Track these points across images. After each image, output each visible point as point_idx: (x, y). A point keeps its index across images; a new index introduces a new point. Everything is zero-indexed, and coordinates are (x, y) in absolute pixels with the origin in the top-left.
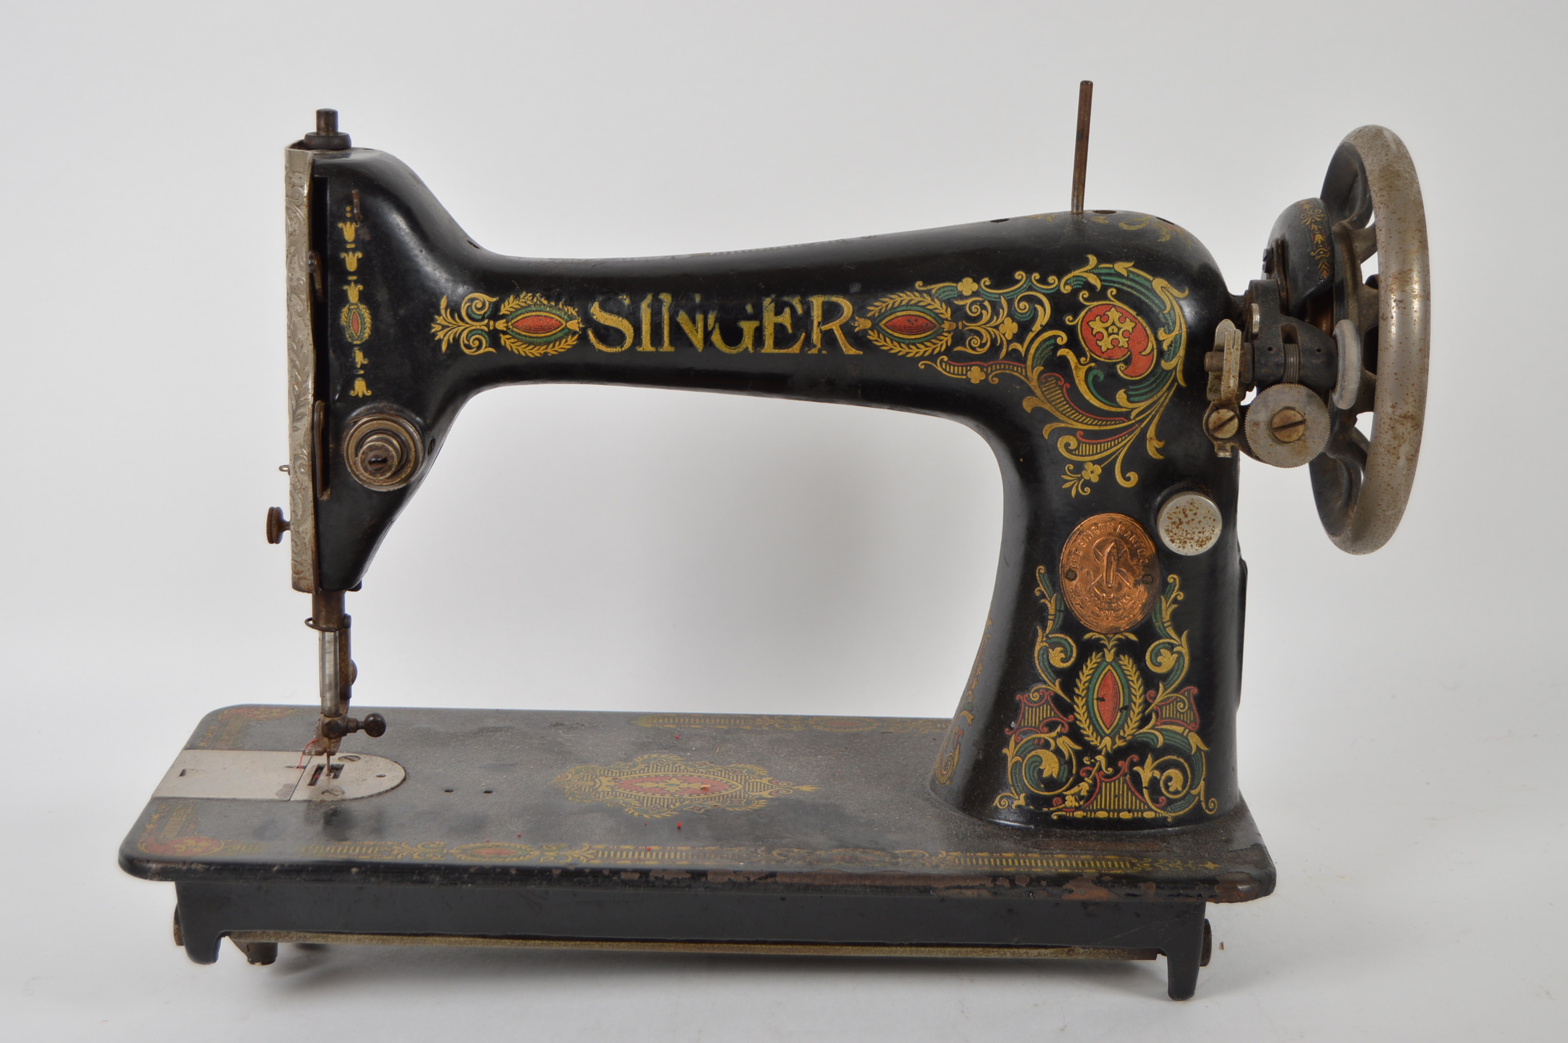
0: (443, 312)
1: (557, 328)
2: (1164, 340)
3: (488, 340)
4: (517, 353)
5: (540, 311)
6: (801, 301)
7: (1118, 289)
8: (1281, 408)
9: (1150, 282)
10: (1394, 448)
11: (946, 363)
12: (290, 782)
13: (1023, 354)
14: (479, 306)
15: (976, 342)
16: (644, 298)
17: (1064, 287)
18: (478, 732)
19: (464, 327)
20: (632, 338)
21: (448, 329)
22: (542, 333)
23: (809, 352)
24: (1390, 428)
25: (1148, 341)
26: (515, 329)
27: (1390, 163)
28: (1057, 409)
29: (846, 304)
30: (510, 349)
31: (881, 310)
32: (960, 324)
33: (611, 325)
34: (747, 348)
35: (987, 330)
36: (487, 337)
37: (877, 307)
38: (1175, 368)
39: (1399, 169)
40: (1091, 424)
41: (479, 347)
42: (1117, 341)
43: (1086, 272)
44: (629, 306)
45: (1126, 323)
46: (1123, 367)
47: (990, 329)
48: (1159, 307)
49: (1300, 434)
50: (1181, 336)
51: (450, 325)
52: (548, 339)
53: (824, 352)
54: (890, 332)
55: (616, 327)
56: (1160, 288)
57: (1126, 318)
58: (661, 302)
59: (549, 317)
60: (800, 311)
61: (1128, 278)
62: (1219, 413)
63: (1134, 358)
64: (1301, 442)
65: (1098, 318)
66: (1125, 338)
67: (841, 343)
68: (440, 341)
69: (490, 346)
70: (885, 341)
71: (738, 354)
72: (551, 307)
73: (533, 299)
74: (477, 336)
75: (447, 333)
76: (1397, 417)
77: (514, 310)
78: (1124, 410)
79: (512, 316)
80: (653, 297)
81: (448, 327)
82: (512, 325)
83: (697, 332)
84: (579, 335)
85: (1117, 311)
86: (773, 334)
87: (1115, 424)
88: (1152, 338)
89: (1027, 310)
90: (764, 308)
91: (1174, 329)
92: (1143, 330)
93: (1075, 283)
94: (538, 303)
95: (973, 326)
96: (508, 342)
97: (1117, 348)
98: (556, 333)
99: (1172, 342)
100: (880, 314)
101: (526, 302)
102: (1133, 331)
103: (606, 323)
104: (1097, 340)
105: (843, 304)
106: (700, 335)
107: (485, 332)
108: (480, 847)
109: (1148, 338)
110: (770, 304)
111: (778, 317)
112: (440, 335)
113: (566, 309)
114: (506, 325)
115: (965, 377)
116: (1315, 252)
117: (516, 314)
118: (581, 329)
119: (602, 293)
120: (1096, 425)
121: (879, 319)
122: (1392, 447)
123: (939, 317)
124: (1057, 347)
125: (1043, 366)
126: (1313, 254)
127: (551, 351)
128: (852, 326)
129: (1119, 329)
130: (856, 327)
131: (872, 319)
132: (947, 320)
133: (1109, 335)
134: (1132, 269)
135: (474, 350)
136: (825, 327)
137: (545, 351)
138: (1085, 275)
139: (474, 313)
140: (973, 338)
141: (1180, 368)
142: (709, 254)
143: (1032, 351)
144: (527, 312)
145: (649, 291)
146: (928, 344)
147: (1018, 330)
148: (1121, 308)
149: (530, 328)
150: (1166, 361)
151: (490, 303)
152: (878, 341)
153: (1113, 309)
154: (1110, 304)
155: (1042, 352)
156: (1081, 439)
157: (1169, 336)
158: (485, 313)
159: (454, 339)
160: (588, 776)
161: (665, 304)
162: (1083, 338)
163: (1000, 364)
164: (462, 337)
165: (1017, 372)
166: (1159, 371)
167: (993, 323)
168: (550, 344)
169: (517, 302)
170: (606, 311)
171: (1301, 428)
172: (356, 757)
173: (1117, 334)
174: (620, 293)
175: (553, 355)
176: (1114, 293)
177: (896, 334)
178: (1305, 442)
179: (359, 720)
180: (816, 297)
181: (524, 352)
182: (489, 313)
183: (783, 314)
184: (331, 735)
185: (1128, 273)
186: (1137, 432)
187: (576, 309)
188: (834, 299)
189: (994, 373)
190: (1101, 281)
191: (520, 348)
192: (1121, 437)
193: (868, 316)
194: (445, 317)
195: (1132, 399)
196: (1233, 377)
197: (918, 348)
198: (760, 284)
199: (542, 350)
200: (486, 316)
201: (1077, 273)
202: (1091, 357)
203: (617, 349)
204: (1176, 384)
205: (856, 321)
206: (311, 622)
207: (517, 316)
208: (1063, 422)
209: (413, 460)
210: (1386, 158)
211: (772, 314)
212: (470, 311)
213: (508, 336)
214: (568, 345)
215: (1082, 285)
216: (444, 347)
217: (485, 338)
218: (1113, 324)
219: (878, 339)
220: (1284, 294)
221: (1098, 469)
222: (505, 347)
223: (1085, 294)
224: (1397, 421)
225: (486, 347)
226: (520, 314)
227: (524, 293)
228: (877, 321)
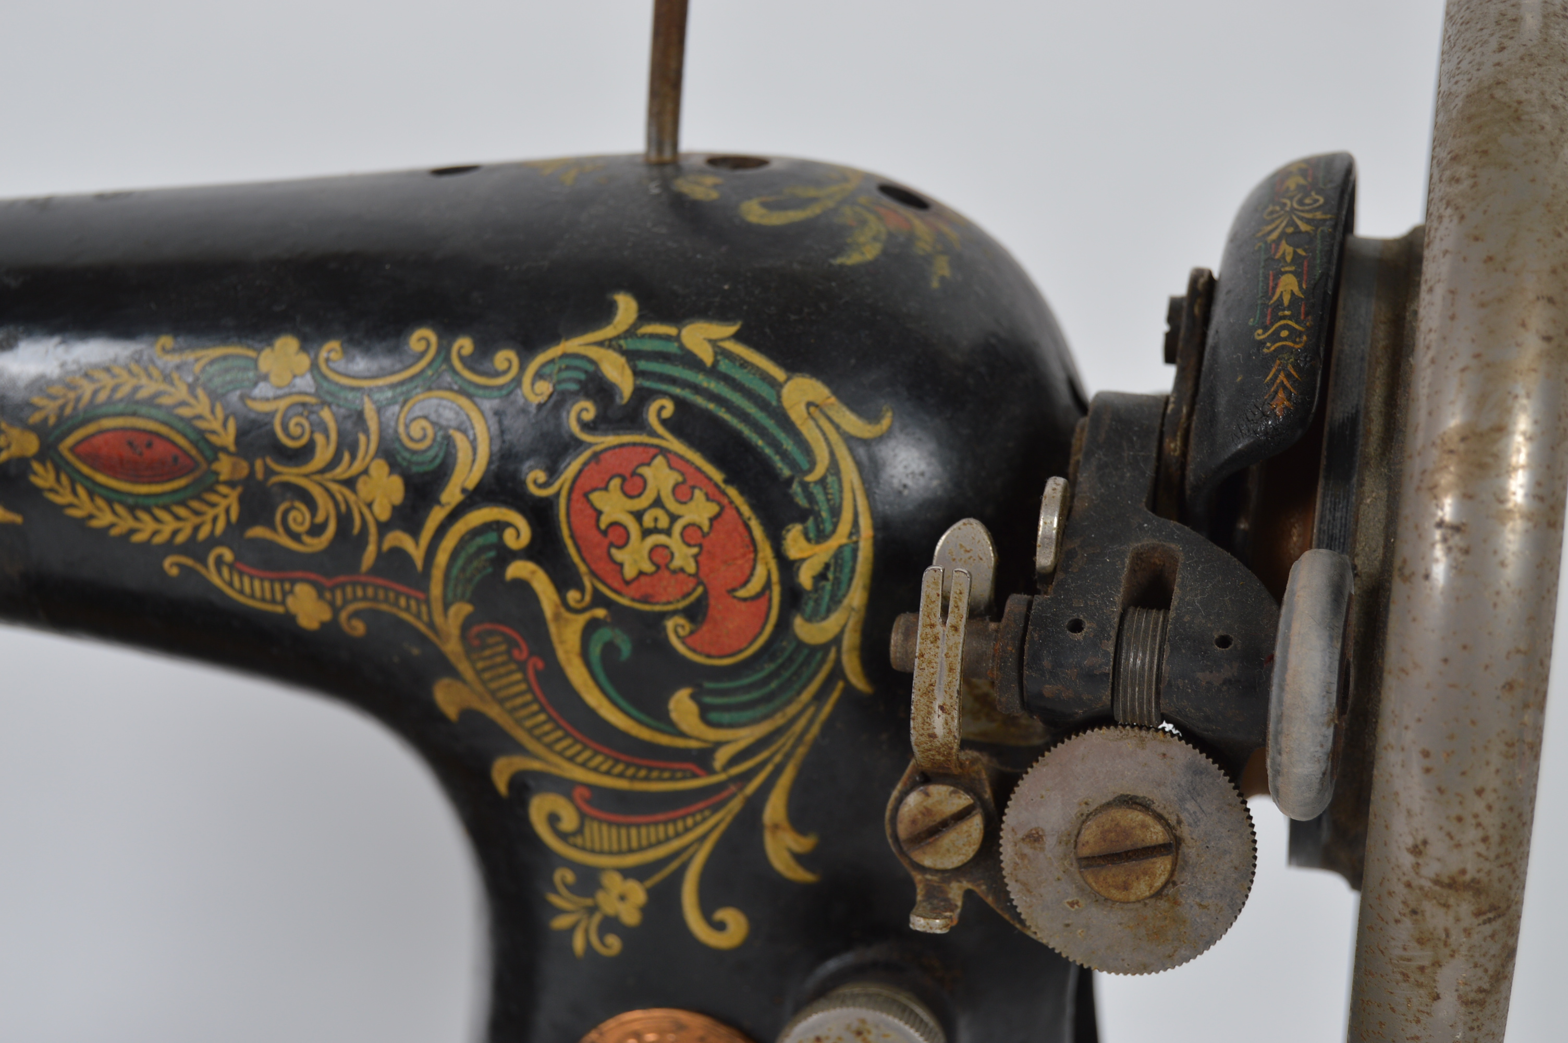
2: (803, 560)
7: (680, 403)
8: (1110, 798)
9: (776, 386)
10: (1422, 969)
11: (231, 567)
13: (419, 564)
15: (300, 519)
17: (533, 384)
24: (1407, 911)
25: (755, 560)
27: (1502, 77)
28: (519, 722)
32: (259, 465)
35: (327, 490)
37: (55, 398)
38: (837, 641)
39: (1524, 97)
40: (608, 773)
42: (666, 552)
43: (600, 344)
45: (692, 505)
46: (683, 627)
47: (334, 487)
48: (793, 464)
49: (1159, 883)
50: (855, 551)
54: (85, 470)
56: (802, 407)
57: (693, 488)
61: (713, 372)
62: (927, 795)
63: (716, 606)
64: (1163, 904)
65: (615, 483)
66: (689, 545)
76: (1427, 884)
78: (693, 744)
85: (671, 467)
87: (672, 779)
88: (766, 550)
89: (427, 442)
91: (834, 531)
92: (741, 528)
93: (566, 375)
95: (290, 474)
97: (666, 574)
99: (827, 566)
100: (61, 419)
102: (711, 526)
104: (611, 545)
109: (755, 551)
115: (280, 609)
116: (1266, 329)
120: (621, 775)
121: (57, 432)
122: (1414, 964)
123: (207, 441)
124: (506, 556)
125: (470, 601)
126: (1260, 335)
129: (674, 518)
131: (40, 430)
132: (224, 449)
133: (646, 533)
134: (731, 346)
138: (594, 353)
140: (292, 508)
141: (851, 640)
143: (442, 558)
146: (181, 511)
147: (406, 497)
148: (681, 457)
150: (809, 620)
152: (56, 492)
153: (659, 460)
154: (653, 446)
155: (470, 560)
156: (586, 809)
157: (818, 549)
162: (572, 536)
163: (364, 586)
165: (407, 609)
166: (789, 647)
167: (341, 472)
171: (1161, 866)
173: (668, 532)
176: (668, 413)
177: (101, 478)
178: (1176, 903)
185: (716, 354)
186: (735, 805)
189: (352, 607)
190: (637, 373)
192: (693, 815)
193: (30, 421)
195: (714, 716)
196: (942, 708)
197: (157, 520)
201: (573, 345)
202: (596, 591)
204: (840, 685)
208: (536, 757)
210: (1497, 57)
215: (579, 382)
218: (658, 503)
220: (1173, 446)
221: (637, 893)
223: (587, 409)
224: (1426, 895)
228: (52, 437)
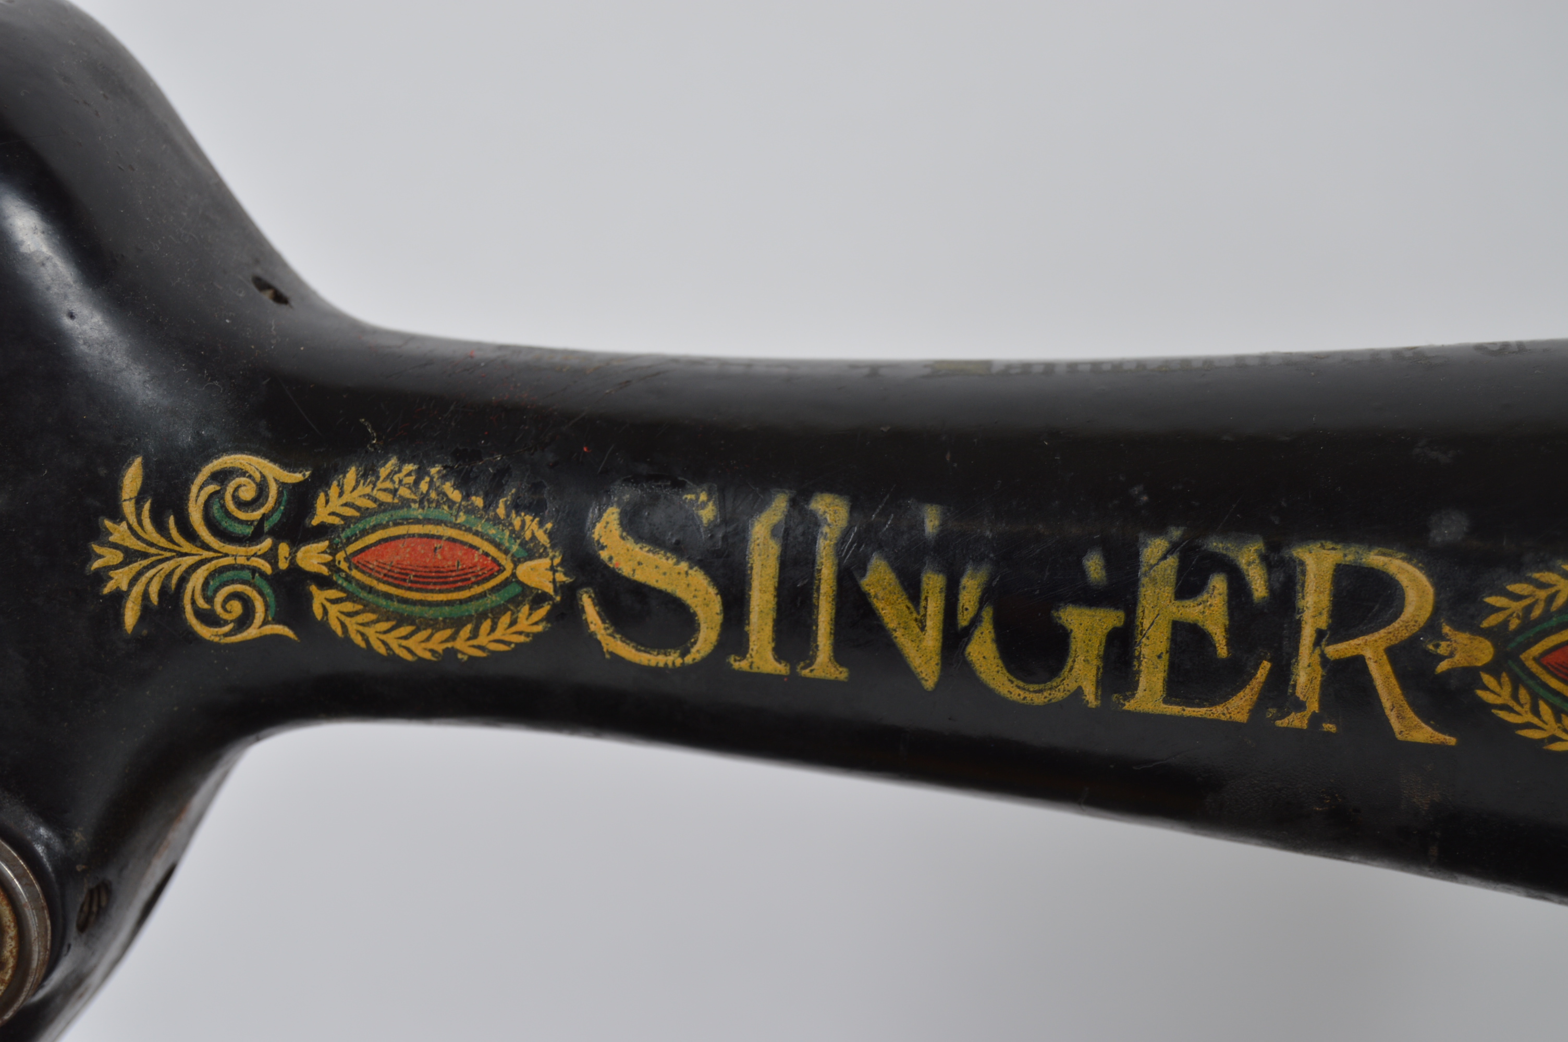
0: (128, 508)
1: (487, 579)
3: (271, 599)
4: (363, 645)
5: (438, 522)
6: (1265, 559)
14: (247, 493)
16: (761, 506)
19: (197, 558)
20: (718, 629)
21: (145, 563)
22: (440, 591)
23: (1279, 723)
26: (355, 573)
29: (1414, 580)
30: (339, 631)
31: (1529, 609)
33: (652, 582)
34: (1079, 691)
36: (267, 590)
37: (1518, 597)
41: (244, 621)
44: (713, 527)
51: (152, 550)
52: (457, 611)
53: (1329, 727)
55: (669, 589)
58: (814, 523)
59: (463, 543)
60: (1259, 587)
67: (1387, 704)
68: (119, 597)
69: (278, 620)
70: (1536, 711)
71: (1049, 706)
72: (471, 510)
73: (417, 483)
74: (239, 587)
75: (140, 574)
77: (357, 514)
79: (348, 532)
80: (793, 503)
81: (145, 555)
82: (347, 559)
83: (923, 628)
84: (555, 606)
86: (1166, 657)
90: (1143, 569)
94: (433, 495)
96: (333, 610)
98: (483, 595)
100: (1527, 623)
101: (394, 492)
103: (640, 577)
105: (1403, 580)
106: (932, 638)
107: (263, 574)
110: (1164, 557)
111: (1188, 603)
112: (120, 579)
113: (517, 522)
114: (328, 558)
117: (360, 526)
118: (560, 588)
119: (635, 479)
121: (1520, 639)
127: (464, 646)
128: (1427, 653)
130: (1442, 658)
131: (1497, 635)
135: (227, 629)
136: (1339, 650)
137: (449, 645)
139: (228, 514)
142: (987, 364)
144: (396, 524)
145: (780, 484)
149: (404, 573)
151: (282, 486)
152: (1509, 709)
158: (264, 517)
159: (163, 592)
161: (825, 529)
164: (189, 587)
168: (464, 625)
169: (368, 490)
170: (639, 538)
174: (690, 484)
175: (471, 658)
180: (1315, 547)
181: (384, 643)
182: (276, 517)
183: (1205, 596)
187: (549, 526)
188: (1375, 559)
191: (370, 632)
193: (1485, 624)
194: (135, 525)
198: (1136, 490)
199: (439, 641)
200: (267, 526)
203: (672, 659)
205: (1443, 638)
207: (364, 533)
209: (11, 963)
211: (1168, 591)
212: (215, 509)
213: (333, 594)
214: (520, 633)
216: (131, 616)
217: (261, 593)
219: (1512, 703)
222: (324, 625)
225: (265, 623)
226: (374, 529)
227: (393, 461)
228: (1513, 645)
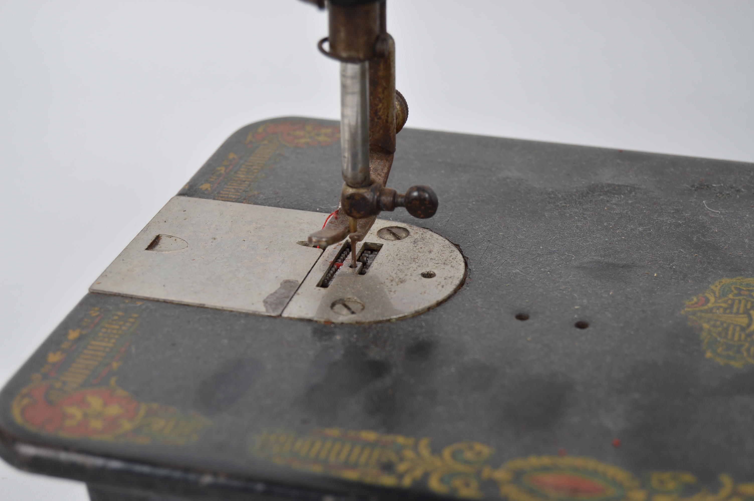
12: (292, 277)
18: (588, 193)
108: (545, 469)
160: (740, 301)
172: (405, 230)
179: (399, 192)
184: (355, 214)
206: (326, 46)
